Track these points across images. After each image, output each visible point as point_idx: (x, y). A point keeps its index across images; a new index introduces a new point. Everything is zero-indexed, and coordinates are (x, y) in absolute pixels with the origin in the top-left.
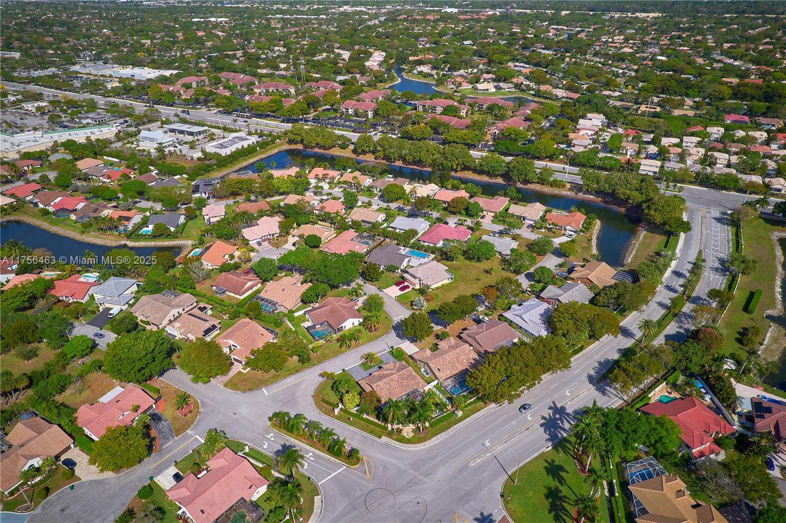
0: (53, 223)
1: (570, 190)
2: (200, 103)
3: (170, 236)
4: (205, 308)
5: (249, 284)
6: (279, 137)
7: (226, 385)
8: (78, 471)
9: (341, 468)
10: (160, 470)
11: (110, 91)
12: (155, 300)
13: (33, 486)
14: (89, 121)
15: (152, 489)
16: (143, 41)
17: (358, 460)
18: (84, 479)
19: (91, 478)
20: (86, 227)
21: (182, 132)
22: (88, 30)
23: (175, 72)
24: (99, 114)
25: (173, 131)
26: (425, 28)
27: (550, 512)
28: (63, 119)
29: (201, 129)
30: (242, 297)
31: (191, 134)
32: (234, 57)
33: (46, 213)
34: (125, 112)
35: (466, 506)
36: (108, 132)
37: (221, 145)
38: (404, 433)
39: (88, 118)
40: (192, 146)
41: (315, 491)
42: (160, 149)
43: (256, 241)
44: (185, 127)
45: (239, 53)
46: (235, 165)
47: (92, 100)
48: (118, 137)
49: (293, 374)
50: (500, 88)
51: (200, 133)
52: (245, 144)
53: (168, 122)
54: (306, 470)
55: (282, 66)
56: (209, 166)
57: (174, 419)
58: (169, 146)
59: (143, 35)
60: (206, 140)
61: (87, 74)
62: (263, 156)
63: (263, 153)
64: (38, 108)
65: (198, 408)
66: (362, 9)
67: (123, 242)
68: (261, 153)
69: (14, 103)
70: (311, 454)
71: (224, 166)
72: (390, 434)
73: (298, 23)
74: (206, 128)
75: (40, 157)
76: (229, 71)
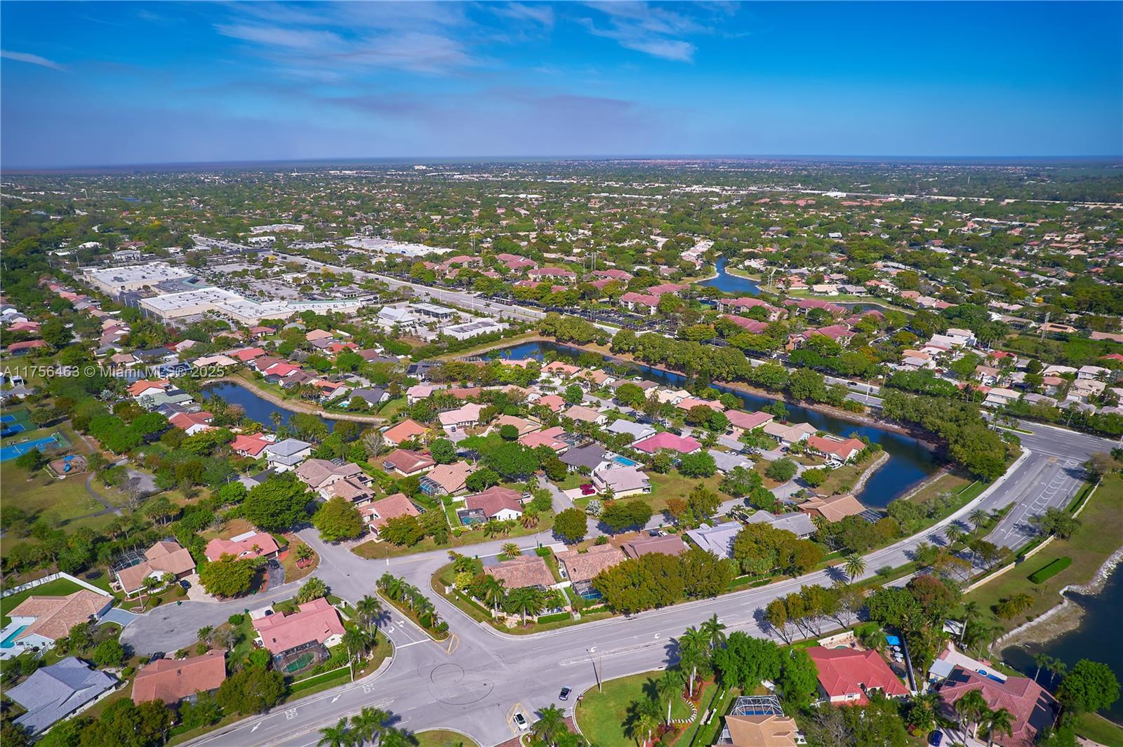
0: (262, 387)
1: (868, 415)
2: (463, 285)
3: (366, 411)
4: (365, 478)
5: (420, 463)
6: (531, 327)
7: (353, 550)
8: (190, 592)
9: (425, 638)
10: (256, 607)
11: (373, 267)
12: (321, 464)
13: (150, 595)
14: (338, 295)
15: (243, 619)
16: (432, 217)
17: (446, 636)
18: (191, 599)
19: (198, 600)
20: (290, 393)
21: (427, 313)
22: (380, 204)
23: (449, 250)
24: (351, 288)
25: (419, 311)
26: (787, 214)
27: (624, 724)
28: (314, 292)
29: (447, 311)
30: (406, 476)
31: (436, 315)
32: (526, 238)
33: (259, 377)
34: (377, 288)
35: (534, 699)
36: (351, 307)
37: (462, 328)
38: (507, 624)
39: (338, 291)
40: (432, 327)
41: (389, 653)
42: (396, 329)
43: (450, 427)
44: (432, 308)
45: (533, 235)
46: (470, 351)
47: (350, 274)
48: (360, 312)
49: (423, 552)
50: (846, 292)
51: (446, 315)
52: (488, 330)
53: (418, 301)
54: (390, 634)
55: (576, 251)
56: (438, 349)
57: (291, 568)
58: (408, 325)
59: (436, 211)
60: (449, 324)
61: (358, 248)
62: (505, 346)
63: (507, 342)
64: (295, 280)
65: (317, 564)
66: (714, 190)
67: (318, 412)
68: (504, 342)
69: (277, 274)
70: (403, 622)
71: (457, 351)
72: (491, 621)
73: (624, 202)
74: (454, 310)
75: (276, 325)
76: (511, 253)
